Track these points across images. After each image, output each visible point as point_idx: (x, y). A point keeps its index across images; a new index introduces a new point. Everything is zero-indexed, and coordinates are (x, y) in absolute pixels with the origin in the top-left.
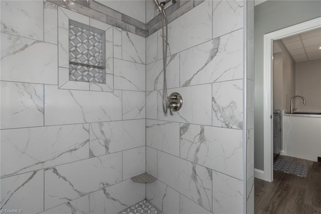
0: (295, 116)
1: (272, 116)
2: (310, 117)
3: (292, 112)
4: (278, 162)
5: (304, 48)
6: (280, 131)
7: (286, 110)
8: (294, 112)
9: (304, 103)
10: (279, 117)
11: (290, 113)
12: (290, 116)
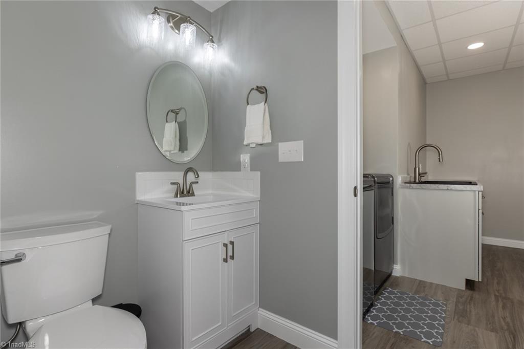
0: (422, 189)
1: (359, 188)
2: (451, 190)
3: (417, 181)
4: (388, 293)
5: (440, 44)
6: (393, 224)
7: (406, 175)
8: (423, 179)
9: (440, 161)
10: (390, 190)
11: (415, 182)
12: (413, 188)
